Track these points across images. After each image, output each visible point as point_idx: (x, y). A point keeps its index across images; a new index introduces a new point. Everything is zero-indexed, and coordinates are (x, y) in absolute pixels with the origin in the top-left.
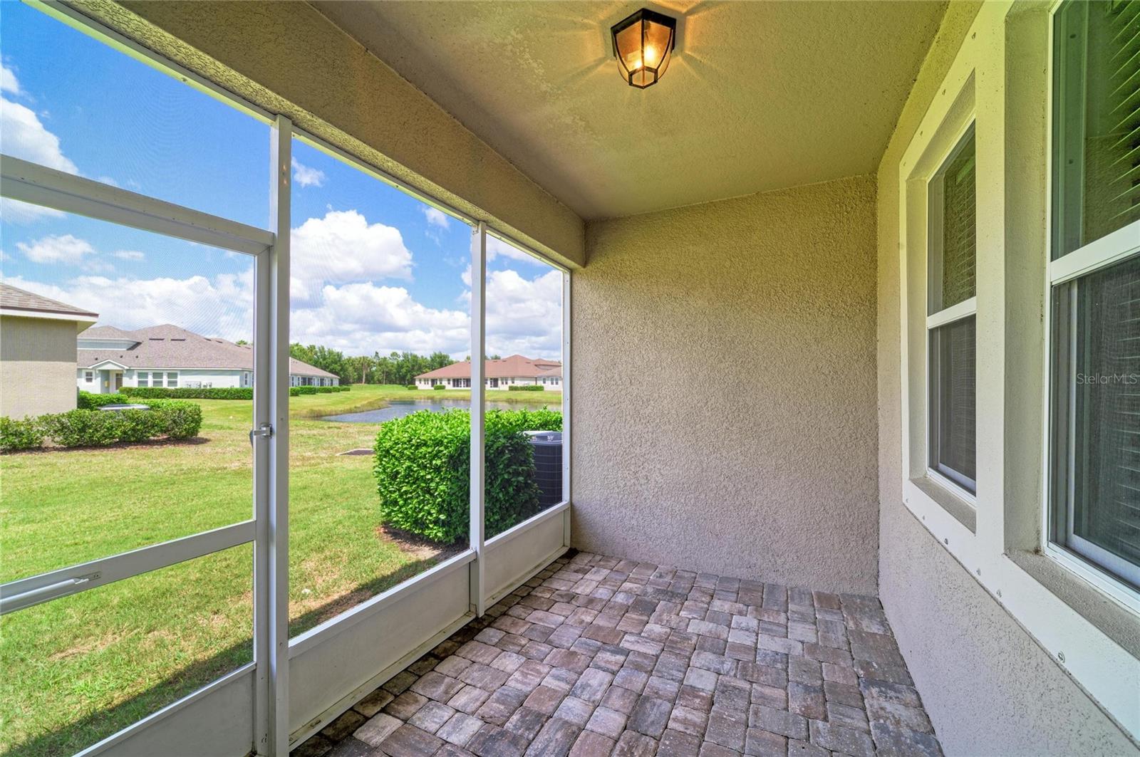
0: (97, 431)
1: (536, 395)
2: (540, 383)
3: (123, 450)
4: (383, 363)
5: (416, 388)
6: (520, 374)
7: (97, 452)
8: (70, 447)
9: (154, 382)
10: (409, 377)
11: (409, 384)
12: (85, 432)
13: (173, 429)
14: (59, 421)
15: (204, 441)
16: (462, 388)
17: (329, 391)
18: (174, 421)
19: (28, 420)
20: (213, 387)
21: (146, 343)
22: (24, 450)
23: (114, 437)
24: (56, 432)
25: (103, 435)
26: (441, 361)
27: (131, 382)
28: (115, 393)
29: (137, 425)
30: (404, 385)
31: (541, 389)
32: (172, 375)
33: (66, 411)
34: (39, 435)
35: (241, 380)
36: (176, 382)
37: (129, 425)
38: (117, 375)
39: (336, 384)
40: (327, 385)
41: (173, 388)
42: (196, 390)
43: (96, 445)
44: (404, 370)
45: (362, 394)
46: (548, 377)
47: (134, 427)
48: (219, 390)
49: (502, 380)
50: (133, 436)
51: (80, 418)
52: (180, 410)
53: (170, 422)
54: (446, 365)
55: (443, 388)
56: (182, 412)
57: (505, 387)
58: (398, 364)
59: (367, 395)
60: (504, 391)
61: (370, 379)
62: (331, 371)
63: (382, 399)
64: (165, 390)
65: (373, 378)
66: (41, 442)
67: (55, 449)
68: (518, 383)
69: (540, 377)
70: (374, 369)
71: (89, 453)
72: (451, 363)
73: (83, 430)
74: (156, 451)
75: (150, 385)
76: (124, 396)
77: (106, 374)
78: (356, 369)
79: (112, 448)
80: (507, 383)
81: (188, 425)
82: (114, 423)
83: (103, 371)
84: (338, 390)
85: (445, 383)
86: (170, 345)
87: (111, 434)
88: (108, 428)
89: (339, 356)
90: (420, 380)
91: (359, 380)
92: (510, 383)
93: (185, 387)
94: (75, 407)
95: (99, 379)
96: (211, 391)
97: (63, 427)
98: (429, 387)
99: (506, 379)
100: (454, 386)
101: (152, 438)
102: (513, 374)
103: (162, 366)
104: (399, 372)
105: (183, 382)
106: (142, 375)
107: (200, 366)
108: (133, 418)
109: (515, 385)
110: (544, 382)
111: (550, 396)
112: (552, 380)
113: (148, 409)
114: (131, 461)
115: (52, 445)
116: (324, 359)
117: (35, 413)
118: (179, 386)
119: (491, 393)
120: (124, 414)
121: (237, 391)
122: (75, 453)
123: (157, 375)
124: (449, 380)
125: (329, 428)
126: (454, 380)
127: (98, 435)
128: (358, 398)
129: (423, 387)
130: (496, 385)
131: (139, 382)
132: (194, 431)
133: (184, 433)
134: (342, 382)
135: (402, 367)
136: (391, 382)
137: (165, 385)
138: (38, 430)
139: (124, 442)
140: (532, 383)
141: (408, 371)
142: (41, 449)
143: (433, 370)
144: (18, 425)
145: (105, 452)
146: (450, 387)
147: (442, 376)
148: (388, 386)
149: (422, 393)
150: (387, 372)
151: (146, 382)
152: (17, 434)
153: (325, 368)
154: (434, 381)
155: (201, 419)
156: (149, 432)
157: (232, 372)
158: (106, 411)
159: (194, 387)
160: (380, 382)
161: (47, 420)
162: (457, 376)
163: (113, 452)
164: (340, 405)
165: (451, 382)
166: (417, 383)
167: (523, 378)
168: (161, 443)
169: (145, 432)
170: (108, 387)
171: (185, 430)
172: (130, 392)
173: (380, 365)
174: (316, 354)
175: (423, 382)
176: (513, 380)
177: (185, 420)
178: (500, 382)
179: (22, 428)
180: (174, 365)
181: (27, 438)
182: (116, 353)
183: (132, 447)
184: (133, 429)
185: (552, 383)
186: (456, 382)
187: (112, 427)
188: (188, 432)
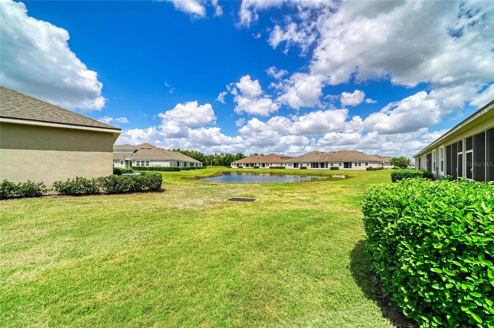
0: (121, 185)
1: (282, 170)
2: (283, 165)
3: (131, 195)
4: (218, 157)
5: (231, 167)
6: (275, 162)
7: (120, 196)
8: (110, 193)
9: (142, 165)
10: (228, 163)
11: (228, 166)
12: (116, 186)
13: (151, 185)
14: (105, 180)
15: (163, 191)
16: (250, 168)
17: (199, 168)
18: (152, 181)
19: (93, 180)
20: (161, 166)
21: (139, 150)
22: (92, 194)
23: (127, 188)
24: (104, 185)
25: (123, 187)
26: (240, 157)
27: (134, 165)
28: (129, 168)
29: (137, 183)
30: (226, 166)
31: (284, 168)
32: (147, 162)
33: (108, 175)
34: (97, 187)
35: (170, 164)
36: (149, 165)
37: (133, 182)
38: (130, 162)
39: (202, 165)
40: (199, 166)
41: (148, 167)
42: (155, 168)
43: (121, 192)
44: (226, 160)
45: (212, 170)
46: (287, 163)
47: (135, 183)
48: (163, 168)
49: (267, 164)
50: (135, 188)
51: (114, 179)
52: (154, 176)
53: (150, 181)
54: (242, 158)
55: (242, 167)
56: (155, 176)
57: (268, 167)
58: (224, 158)
59: (213, 170)
60: (268, 169)
61: (214, 164)
62: (200, 161)
63: (219, 172)
64: (145, 168)
65: (215, 163)
66: (98, 190)
67: (104, 194)
68: (274, 165)
69: (284, 163)
70: (215, 160)
71: (117, 196)
72: (244, 157)
73: (115, 185)
74: (144, 196)
75: (140, 166)
76: (132, 169)
77: (127, 161)
78: (208, 160)
79: (127, 193)
80: (268, 165)
81: (157, 183)
82: (127, 182)
83: (126, 160)
84: (203, 168)
85: (242, 165)
86: (146, 150)
87: (126, 187)
88: (125, 184)
89: (202, 154)
90: (233, 164)
91: (209, 164)
92: (270, 165)
93: (152, 166)
94: (112, 174)
95: (125, 163)
96: (160, 168)
97: (107, 183)
98: (236, 167)
99: (268, 164)
100: (246, 167)
101: (143, 189)
102: (271, 162)
103: (144, 158)
104: (224, 161)
105: (151, 164)
106: (138, 162)
107: (156, 158)
108: (135, 179)
109: (272, 166)
110: (285, 165)
111: (288, 171)
112: (289, 164)
113: (140, 175)
114: (134, 201)
115: (103, 192)
116: (197, 156)
117: (96, 176)
118: (149, 166)
119: (262, 170)
120: (131, 177)
121: (169, 168)
122: (111, 196)
123: (143, 162)
124: (244, 164)
125: (212, 185)
126: (246, 164)
127: (121, 187)
128: (211, 171)
129: (234, 167)
130: (264, 166)
131: (137, 164)
132: (159, 186)
133: (156, 187)
134: (203, 165)
135: (225, 159)
136: (221, 165)
137: (145, 166)
138: (97, 184)
139: (131, 191)
140: (280, 166)
141: (228, 161)
142: (99, 194)
143: (237, 160)
144: (89, 182)
145: (124, 196)
146: (244, 167)
147: (241, 162)
148: (220, 166)
149: (234, 170)
150: (220, 161)
151: (139, 165)
152: (89, 186)
153: (197, 159)
154: (238, 165)
155: (162, 180)
156: (142, 186)
157: (167, 161)
158: (124, 176)
159: (155, 166)
160: (217, 165)
161: (100, 179)
162: (247, 162)
163: (127, 196)
164: (205, 174)
165: (245, 165)
166: (231, 165)
167: (276, 163)
168: (146, 191)
169: (140, 186)
170: (127, 166)
171: (156, 185)
172: (134, 168)
173: (217, 158)
174: (194, 154)
175: (234, 165)
176: (271, 164)
177: (156, 181)
178: (265, 165)
179: (91, 183)
180: (148, 158)
181: (93, 188)
182: (130, 154)
183: (135, 193)
184: (135, 185)
185: (289, 166)
186: (247, 165)
187: (127, 184)
188: (157, 187)
